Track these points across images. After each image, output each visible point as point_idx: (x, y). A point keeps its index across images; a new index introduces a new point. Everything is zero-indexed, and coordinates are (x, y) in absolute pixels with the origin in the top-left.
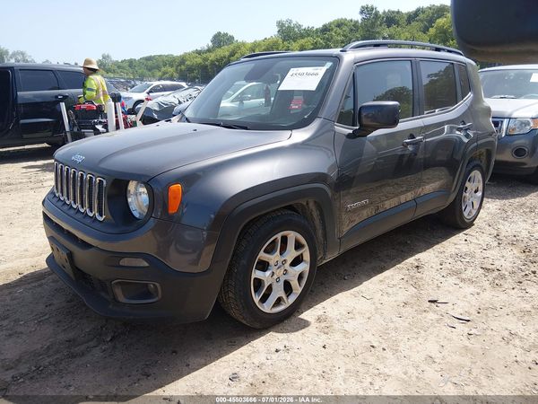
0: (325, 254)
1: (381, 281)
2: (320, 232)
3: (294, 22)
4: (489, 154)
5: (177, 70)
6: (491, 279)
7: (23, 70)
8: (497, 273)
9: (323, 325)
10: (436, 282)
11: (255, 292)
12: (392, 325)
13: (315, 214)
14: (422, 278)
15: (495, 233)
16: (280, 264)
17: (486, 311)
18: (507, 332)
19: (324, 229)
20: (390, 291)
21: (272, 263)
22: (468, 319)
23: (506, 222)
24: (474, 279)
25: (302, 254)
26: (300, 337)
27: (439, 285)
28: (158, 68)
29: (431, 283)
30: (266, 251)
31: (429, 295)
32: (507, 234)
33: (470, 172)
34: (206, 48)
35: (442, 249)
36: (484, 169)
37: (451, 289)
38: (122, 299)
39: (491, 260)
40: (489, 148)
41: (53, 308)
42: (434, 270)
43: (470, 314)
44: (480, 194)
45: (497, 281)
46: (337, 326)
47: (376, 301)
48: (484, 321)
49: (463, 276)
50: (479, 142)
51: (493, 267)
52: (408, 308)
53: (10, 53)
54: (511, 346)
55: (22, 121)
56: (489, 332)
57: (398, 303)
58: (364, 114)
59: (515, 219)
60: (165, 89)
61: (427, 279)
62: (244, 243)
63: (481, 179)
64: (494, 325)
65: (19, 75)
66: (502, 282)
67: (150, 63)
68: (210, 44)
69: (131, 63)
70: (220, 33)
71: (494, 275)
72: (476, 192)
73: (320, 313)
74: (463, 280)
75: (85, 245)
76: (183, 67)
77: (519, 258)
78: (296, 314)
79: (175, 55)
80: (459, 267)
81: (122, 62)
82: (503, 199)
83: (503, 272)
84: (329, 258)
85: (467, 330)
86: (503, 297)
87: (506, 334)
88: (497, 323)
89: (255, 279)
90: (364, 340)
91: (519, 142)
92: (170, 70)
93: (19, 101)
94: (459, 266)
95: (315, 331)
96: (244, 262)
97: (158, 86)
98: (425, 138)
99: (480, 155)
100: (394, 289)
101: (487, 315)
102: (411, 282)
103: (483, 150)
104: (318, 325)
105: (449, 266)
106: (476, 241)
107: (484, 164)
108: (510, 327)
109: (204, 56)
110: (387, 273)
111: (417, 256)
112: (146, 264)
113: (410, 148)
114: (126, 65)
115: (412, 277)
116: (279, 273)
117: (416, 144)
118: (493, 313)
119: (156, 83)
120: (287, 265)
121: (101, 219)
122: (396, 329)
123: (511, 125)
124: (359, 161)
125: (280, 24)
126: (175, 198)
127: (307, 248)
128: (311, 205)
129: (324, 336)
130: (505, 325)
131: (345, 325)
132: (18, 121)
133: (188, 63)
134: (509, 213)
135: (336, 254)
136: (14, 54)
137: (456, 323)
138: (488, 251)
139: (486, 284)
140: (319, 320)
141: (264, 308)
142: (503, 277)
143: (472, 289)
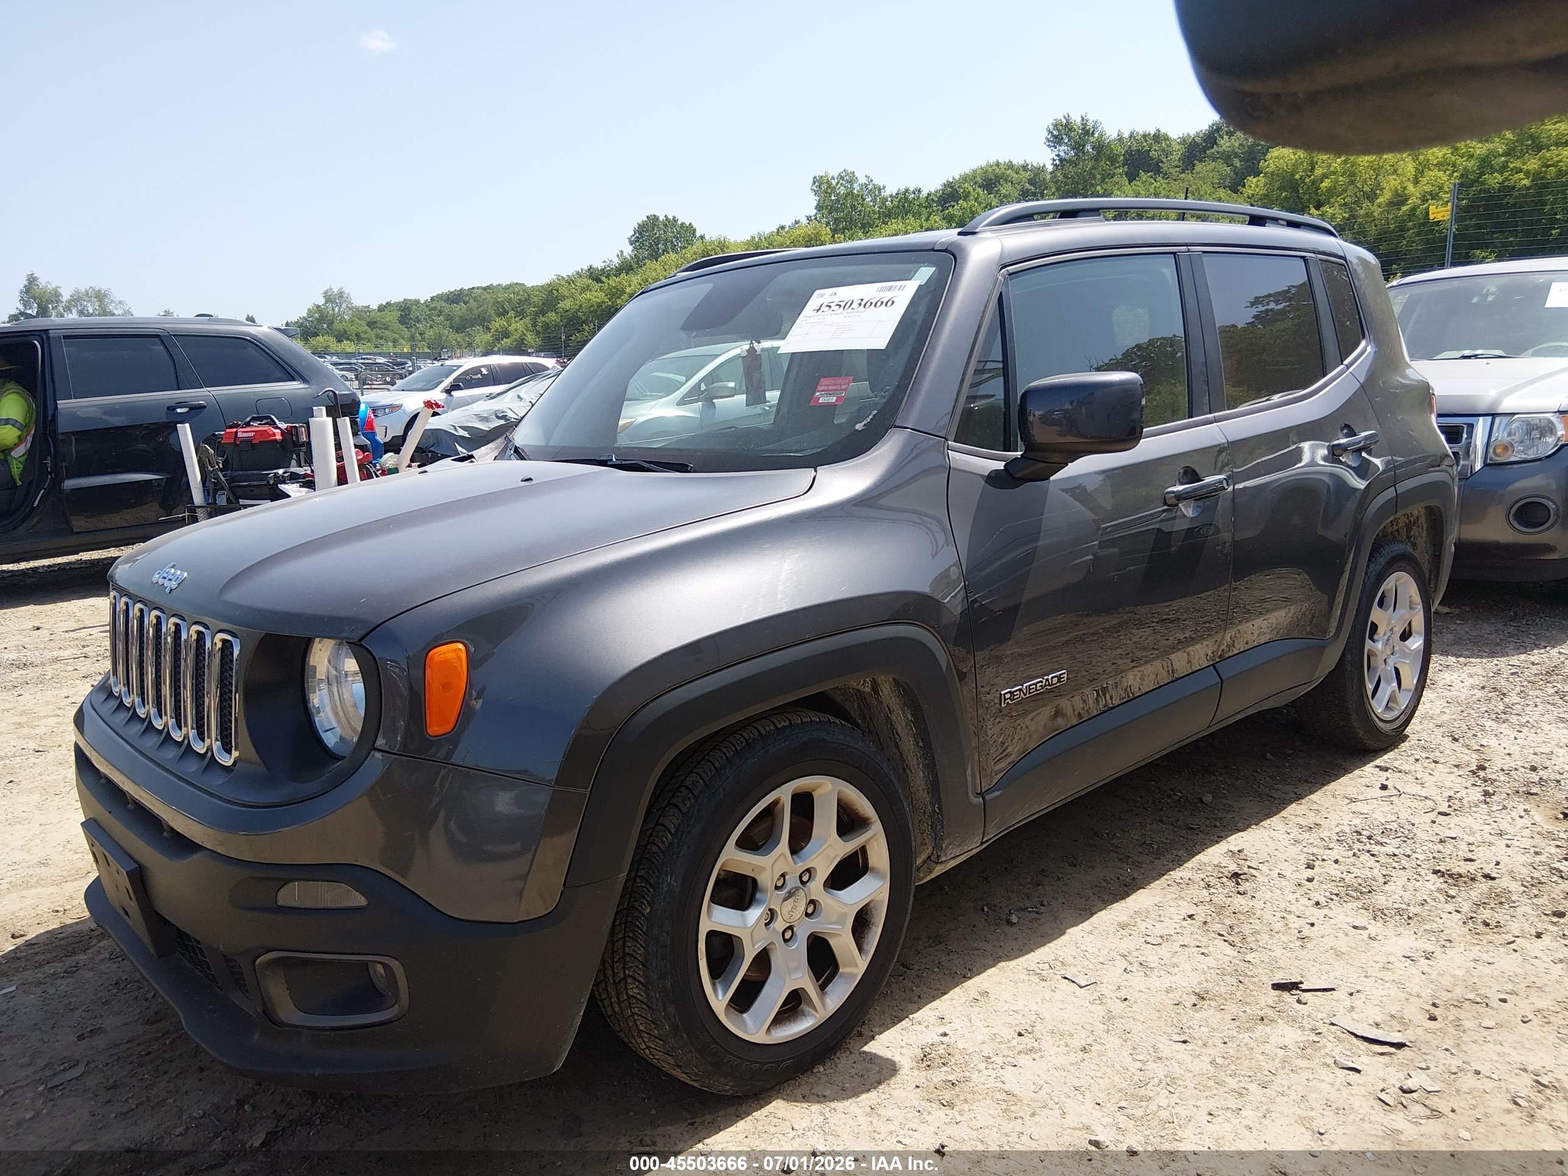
0: (937, 847)
1: (1124, 927)
2: (919, 778)
3: (862, 180)
4: (1436, 522)
5: (534, 325)
6: (1466, 908)
7: (76, 337)
8: (1483, 886)
9: (939, 1076)
10: (1295, 923)
11: (715, 975)
12: (1157, 1070)
13: (901, 719)
14: (1250, 913)
15: (1473, 760)
16: (792, 882)
17: (1453, 1013)
18: (1527, 1080)
19: (931, 767)
20: (1151, 956)
21: (767, 880)
22: (1396, 1038)
23: (1504, 728)
24: (1413, 910)
25: (863, 849)
26: (863, 1119)
27: (1307, 931)
28: (483, 321)
29: (1279, 926)
30: (742, 843)
31: (1274, 965)
32: (1508, 763)
33: (1381, 578)
34: (616, 261)
35: (1312, 819)
36: (1426, 567)
37: (1342, 944)
38: (288, 1012)
39: (1463, 846)
40: (1434, 503)
41: (100, 1042)
42: (1288, 886)
43: (1404, 1024)
44: (1416, 643)
45: (1485, 914)
46: (983, 1078)
47: (1107, 990)
48: (1448, 1043)
49: (1380, 900)
50: (1402, 487)
51: (1471, 867)
52: (1209, 1013)
53: (66, 297)
54: (1542, 1127)
55: (70, 484)
56: (1468, 1081)
57: (1175, 996)
58: (1036, 413)
59: (1532, 715)
60: (495, 377)
61: (1268, 916)
62: (672, 820)
63: (1417, 599)
64: (1483, 1056)
65: (65, 353)
66: (1501, 915)
67: (459, 309)
68: (628, 250)
69: (406, 312)
70: (655, 218)
71: (1474, 895)
72: (1405, 636)
73: (930, 1036)
74: (1379, 914)
75: (182, 845)
76: (552, 317)
77: (1550, 836)
78: (853, 1043)
79: (529, 284)
80: (1367, 873)
81: (381, 308)
82: (1492, 655)
83: (1505, 882)
84: (954, 857)
85: (1396, 1079)
86: (1507, 962)
87: (1523, 1085)
88: (1491, 1050)
89: (711, 934)
90: (1068, 1121)
91: (1528, 484)
92: (518, 326)
93: (63, 426)
94: (1366, 868)
95: (913, 1098)
96: (671, 881)
97: (477, 370)
98: (1232, 479)
99: (1409, 526)
100: (1165, 951)
101: (1458, 1024)
102: (1217, 927)
103: (1417, 510)
104: (921, 1076)
105: (1334, 871)
106: (1415, 789)
107: (1423, 555)
108: (1534, 1063)
109: (613, 282)
110: (1141, 899)
111: (1235, 841)
112: (360, 900)
113: (1188, 510)
114: (392, 317)
115: (1220, 909)
116: (792, 911)
117: (1206, 497)
118: (1478, 1016)
119: (469, 363)
120: (816, 888)
121: (227, 760)
122: (1171, 1082)
123: (1500, 435)
124: (1031, 556)
125: (822, 186)
126: (446, 686)
127: (877, 828)
128: (887, 692)
129: (939, 1115)
130: (1516, 1057)
131: (1009, 1073)
132: (58, 482)
133: (566, 304)
134: (1512, 698)
135: (973, 846)
136: (76, 299)
137: (1365, 1058)
138: (1453, 820)
139: (1453, 925)
140: (926, 1059)
141: (744, 1026)
142: (1502, 898)
143: (1406, 941)
